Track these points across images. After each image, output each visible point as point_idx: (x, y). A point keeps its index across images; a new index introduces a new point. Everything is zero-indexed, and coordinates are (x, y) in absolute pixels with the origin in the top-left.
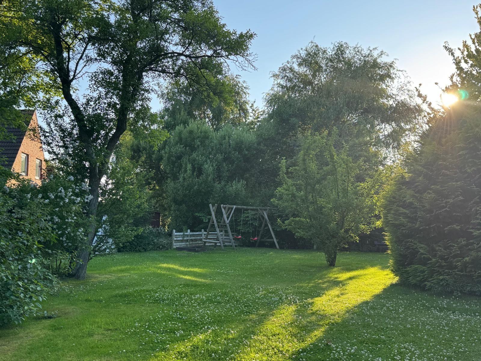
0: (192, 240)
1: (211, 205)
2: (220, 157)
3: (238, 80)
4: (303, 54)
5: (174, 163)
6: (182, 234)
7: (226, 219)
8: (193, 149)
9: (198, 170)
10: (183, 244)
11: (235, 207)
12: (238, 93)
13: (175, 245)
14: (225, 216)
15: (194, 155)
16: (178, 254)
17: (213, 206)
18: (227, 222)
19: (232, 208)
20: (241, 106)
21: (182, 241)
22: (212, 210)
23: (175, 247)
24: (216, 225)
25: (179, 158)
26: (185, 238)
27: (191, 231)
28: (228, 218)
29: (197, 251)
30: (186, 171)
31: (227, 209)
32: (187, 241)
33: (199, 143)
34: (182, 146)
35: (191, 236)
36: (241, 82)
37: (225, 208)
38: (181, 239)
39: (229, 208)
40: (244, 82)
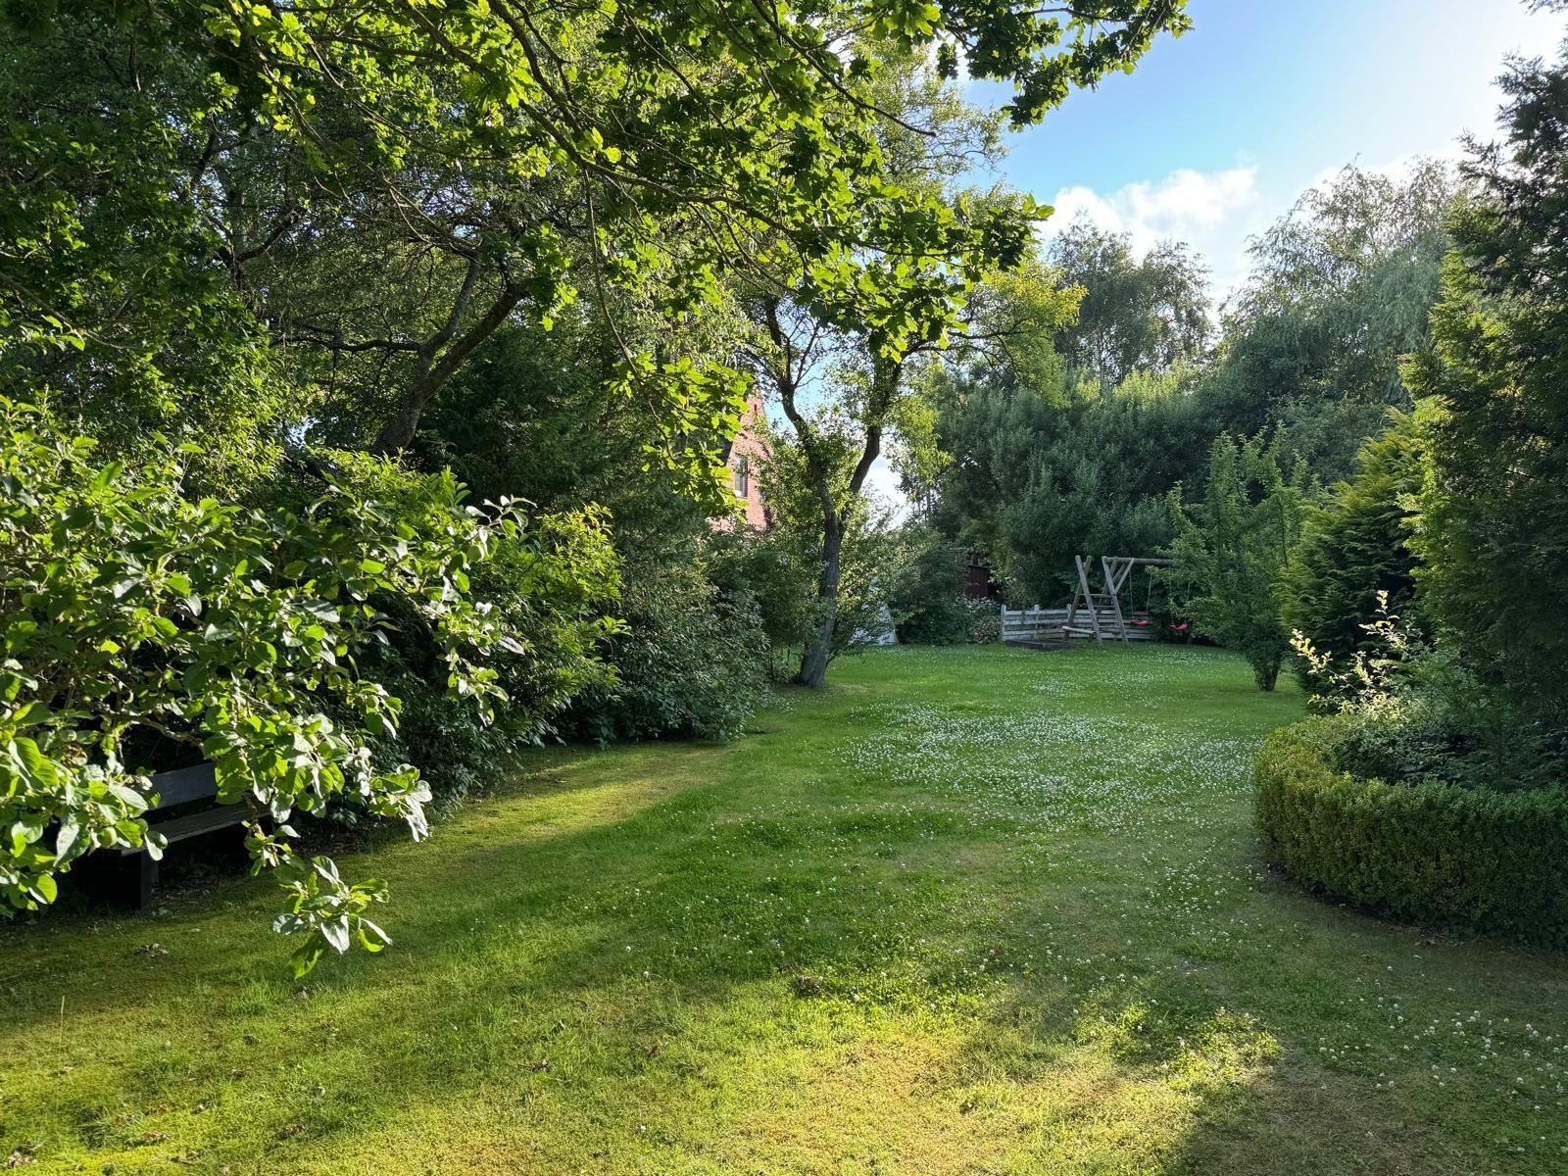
0: (1044, 626)
1: (1078, 558)
2: (1113, 449)
3: (1183, 253)
4: (1329, 195)
5: (1013, 466)
6: (1020, 613)
7: (1112, 587)
8: (1053, 436)
9: (1064, 482)
10: (1024, 634)
11: (1133, 560)
12: (1182, 285)
13: (1006, 635)
14: (1110, 580)
15: (1054, 450)
16: (1012, 653)
17: (1083, 559)
18: (1114, 591)
19: (1127, 564)
20: (1190, 313)
21: (1021, 627)
22: (1080, 567)
23: (1005, 638)
24: (1088, 599)
25: (1024, 455)
26: (1029, 622)
27: (1043, 608)
28: (1115, 585)
29: (1047, 649)
30: (1037, 484)
31: (1113, 567)
32: (1032, 627)
33: (1067, 423)
34: (1029, 430)
35: (1041, 617)
36: (1190, 257)
37: (1110, 564)
38: (1018, 622)
39: (1119, 564)
40: (1197, 256)
